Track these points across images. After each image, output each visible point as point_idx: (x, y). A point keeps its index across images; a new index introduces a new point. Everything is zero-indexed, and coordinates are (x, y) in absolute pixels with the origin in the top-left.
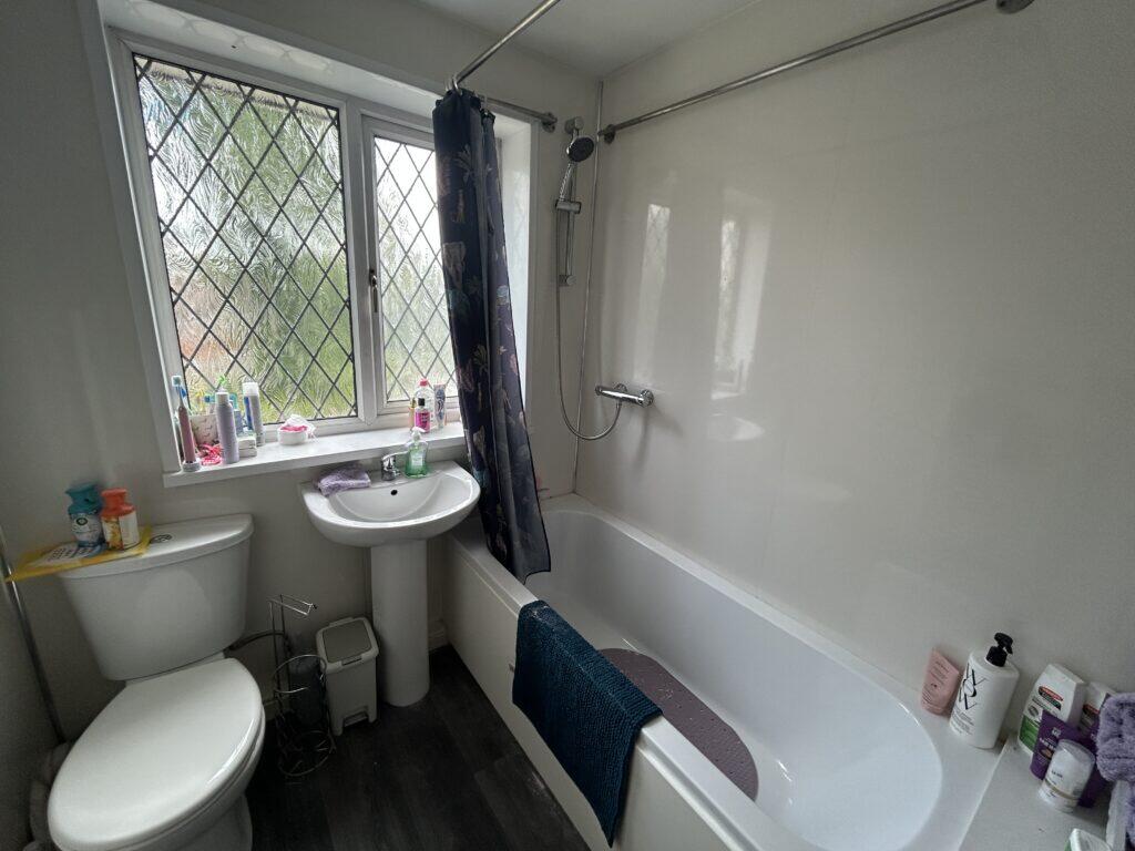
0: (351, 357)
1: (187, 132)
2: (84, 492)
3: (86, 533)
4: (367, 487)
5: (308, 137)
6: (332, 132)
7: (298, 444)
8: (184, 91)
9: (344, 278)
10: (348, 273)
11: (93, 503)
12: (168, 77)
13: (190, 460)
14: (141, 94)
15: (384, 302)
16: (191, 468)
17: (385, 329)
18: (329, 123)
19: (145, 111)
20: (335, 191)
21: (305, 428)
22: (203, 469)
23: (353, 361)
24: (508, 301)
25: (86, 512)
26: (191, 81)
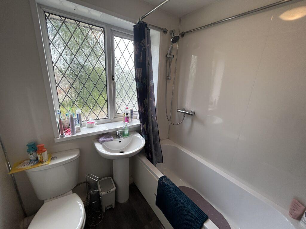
0: (107, 101)
1: (60, 36)
2: (32, 145)
3: (32, 157)
4: (112, 140)
5: (95, 37)
6: (102, 35)
7: (92, 127)
8: (60, 23)
9: (105, 78)
10: (106, 77)
11: (34, 148)
12: (55, 19)
13: (62, 134)
14: (47, 24)
15: (116, 85)
16: (62, 136)
17: (116, 92)
18: (101, 32)
19: (48, 29)
20: (103, 52)
21: (94, 122)
22: (66, 137)
23: (107, 102)
24: (153, 85)
25: (33, 151)
26: (62, 20)
